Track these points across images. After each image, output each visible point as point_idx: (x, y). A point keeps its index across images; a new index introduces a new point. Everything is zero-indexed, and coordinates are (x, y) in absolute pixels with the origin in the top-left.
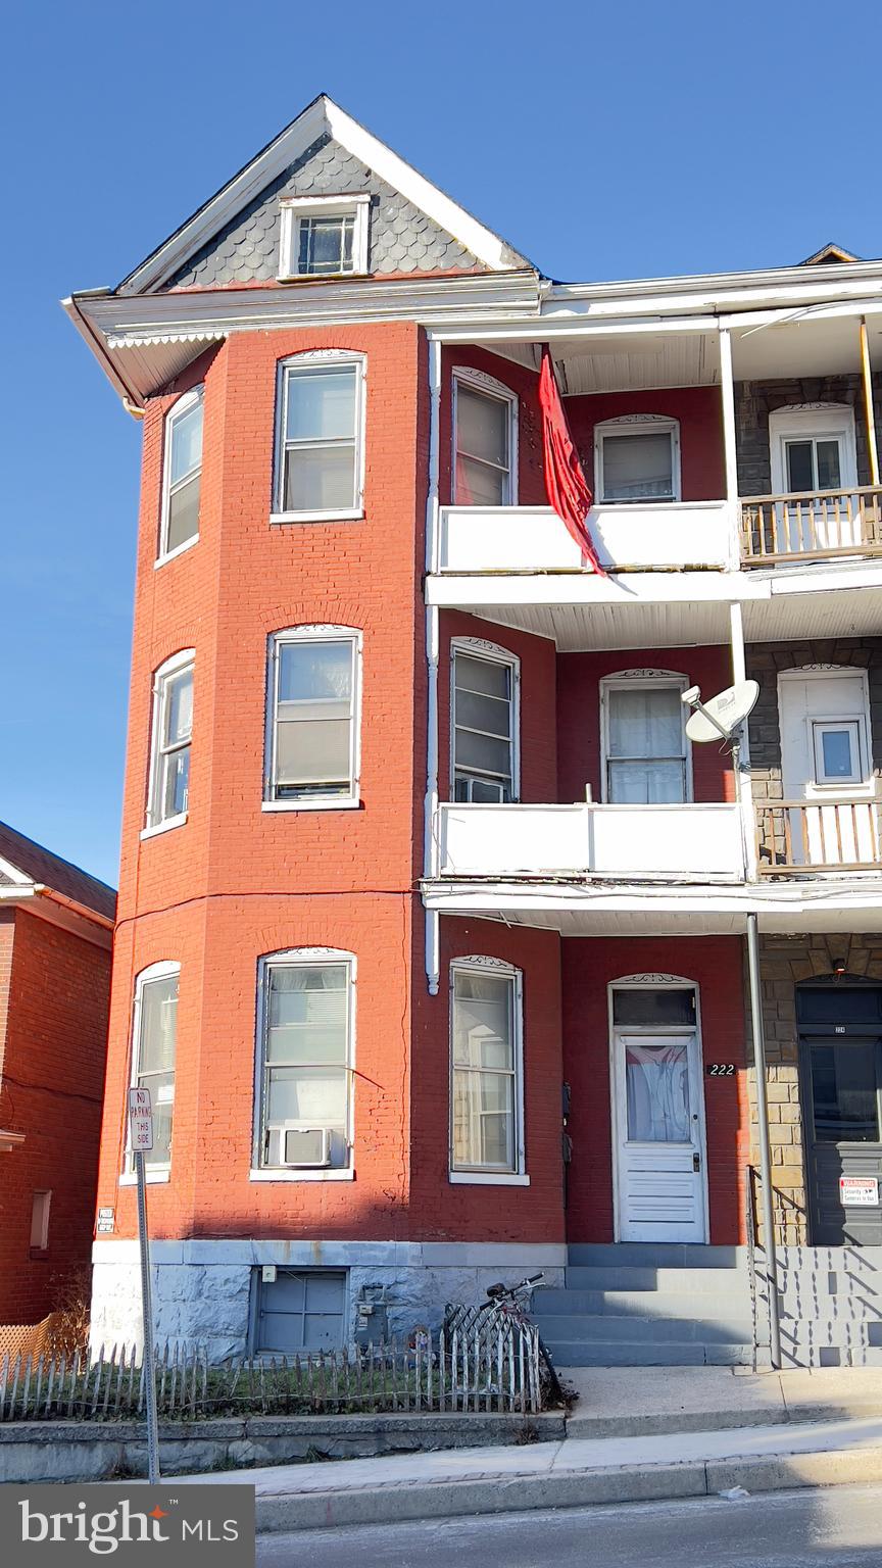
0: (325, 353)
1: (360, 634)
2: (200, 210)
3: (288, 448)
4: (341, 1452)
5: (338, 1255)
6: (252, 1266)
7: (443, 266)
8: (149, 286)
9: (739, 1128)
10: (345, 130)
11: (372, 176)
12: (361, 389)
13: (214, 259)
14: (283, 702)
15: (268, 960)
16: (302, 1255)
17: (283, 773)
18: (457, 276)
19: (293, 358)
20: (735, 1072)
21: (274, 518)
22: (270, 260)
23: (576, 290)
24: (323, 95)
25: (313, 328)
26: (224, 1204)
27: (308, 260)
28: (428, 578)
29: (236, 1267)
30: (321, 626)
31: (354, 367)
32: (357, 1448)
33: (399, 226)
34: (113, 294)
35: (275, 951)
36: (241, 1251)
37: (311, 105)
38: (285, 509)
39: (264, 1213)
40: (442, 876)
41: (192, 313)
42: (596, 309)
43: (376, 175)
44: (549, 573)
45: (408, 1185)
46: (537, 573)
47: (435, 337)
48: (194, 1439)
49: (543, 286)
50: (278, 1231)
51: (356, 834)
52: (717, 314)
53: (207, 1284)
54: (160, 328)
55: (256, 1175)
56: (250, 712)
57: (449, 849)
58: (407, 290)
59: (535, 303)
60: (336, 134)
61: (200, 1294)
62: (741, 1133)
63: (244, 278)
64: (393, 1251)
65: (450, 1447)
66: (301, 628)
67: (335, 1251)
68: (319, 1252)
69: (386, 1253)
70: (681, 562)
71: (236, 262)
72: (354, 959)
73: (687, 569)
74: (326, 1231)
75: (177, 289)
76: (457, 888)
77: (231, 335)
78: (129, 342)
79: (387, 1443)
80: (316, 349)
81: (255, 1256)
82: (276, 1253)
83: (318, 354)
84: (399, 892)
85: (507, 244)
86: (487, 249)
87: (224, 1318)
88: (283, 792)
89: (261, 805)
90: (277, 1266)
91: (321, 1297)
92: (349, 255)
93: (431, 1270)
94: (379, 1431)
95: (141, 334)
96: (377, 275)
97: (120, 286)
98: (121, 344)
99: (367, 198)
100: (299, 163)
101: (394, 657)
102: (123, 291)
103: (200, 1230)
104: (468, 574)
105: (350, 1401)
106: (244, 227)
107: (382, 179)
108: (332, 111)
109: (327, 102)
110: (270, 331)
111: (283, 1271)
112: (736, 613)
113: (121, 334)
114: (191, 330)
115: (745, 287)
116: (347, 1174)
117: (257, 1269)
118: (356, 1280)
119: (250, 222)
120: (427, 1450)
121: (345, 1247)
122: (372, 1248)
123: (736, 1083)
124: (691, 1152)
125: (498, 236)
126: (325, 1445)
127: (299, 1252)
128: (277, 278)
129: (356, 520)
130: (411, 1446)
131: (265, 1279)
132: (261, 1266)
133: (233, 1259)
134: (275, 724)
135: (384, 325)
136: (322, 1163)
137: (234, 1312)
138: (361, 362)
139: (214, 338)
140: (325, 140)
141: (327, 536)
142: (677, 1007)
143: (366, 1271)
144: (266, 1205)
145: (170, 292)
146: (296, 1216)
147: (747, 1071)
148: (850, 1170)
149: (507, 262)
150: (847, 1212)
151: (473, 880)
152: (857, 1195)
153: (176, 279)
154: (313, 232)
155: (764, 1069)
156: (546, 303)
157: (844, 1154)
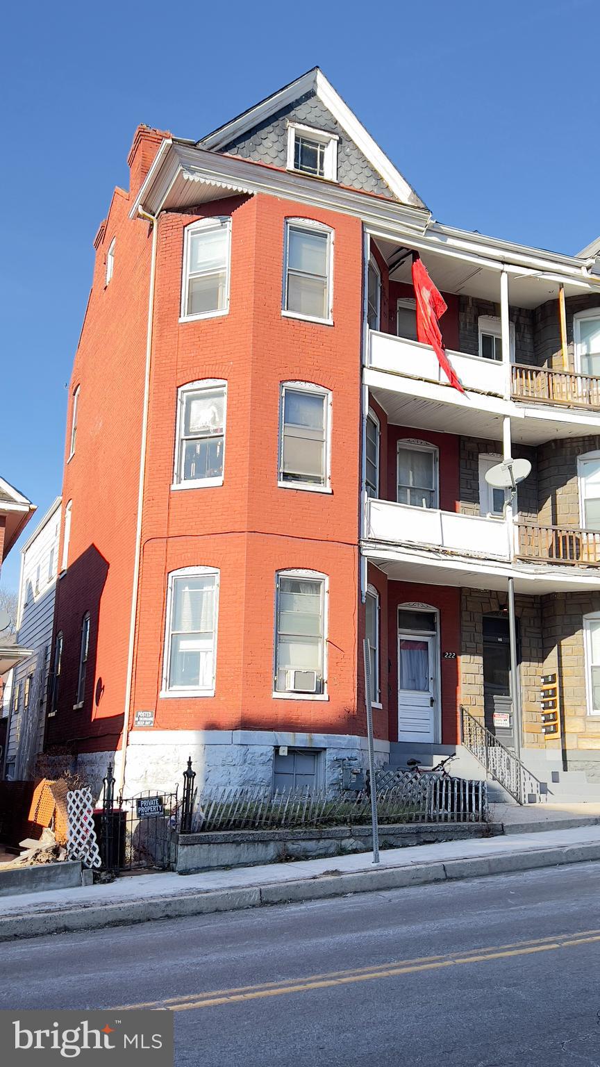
0: (311, 222)
1: (330, 393)
2: (247, 111)
3: (289, 273)
4: (399, 843)
5: (321, 741)
6: (274, 746)
7: (376, 191)
8: (213, 147)
9: (457, 685)
10: (326, 92)
11: (338, 125)
12: (331, 249)
13: (248, 143)
14: (286, 424)
15: (280, 573)
16: (302, 741)
17: (286, 466)
18: (391, 201)
19: (293, 219)
20: (456, 657)
21: (284, 313)
22: (282, 155)
23: (444, 228)
24: (317, 67)
25: (305, 205)
26: (259, 710)
27: (300, 162)
28: (365, 369)
29: (266, 747)
30: (309, 384)
31: (326, 235)
32: (407, 841)
33: (353, 161)
34: (194, 145)
35: (285, 569)
36: (269, 737)
37: (311, 71)
38: (287, 309)
39: (280, 716)
40: (369, 538)
41: (238, 174)
42: (450, 241)
43: (340, 125)
44: (425, 381)
45: (356, 705)
46: (419, 380)
47: (368, 231)
49: (432, 222)
50: (289, 726)
51: (328, 508)
52: (503, 263)
53: (249, 756)
54: (210, 174)
55: (275, 695)
56: (270, 427)
57: (371, 524)
58: (364, 201)
59: (424, 229)
60: (319, 93)
61: (245, 761)
62: (458, 687)
63: (267, 161)
64: (349, 740)
65: (450, 840)
66: (298, 382)
67: (320, 739)
68: (311, 740)
69: (346, 741)
70: (487, 391)
71: (261, 149)
72: (327, 579)
73: (489, 394)
74: (313, 728)
75: (227, 154)
76: (379, 546)
77: (258, 194)
78: (197, 179)
79: (423, 838)
80: (306, 218)
81: (277, 741)
82: (288, 739)
83: (307, 221)
84: (352, 545)
85: (414, 192)
86: (402, 191)
87: (260, 775)
88: (287, 477)
89: (278, 482)
90: (288, 746)
91: (304, 765)
92: (322, 167)
94: (418, 832)
95: (204, 175)
96: (341, 185)
97: (198, 142)
98: (191, 178)
99: (337, 138)
100: (298, 102)
101: (350, 410)
102: (200, 146)
103: (246, 724)
104: (386, 372)
105: (391, 818)
106: (267, 130)
107: (343, 129)
108: (320, 78)
109: (319, 72)
110: (281, 199)
111: (292, 751)
112: (507, 424)
113: (193, 172)
114: (235, 183)
115: (517, 253)
116: (325, 697)
117: (277, 748)
118: (329, 756)
119: (270, 128)
120: (440, 842)
121: (325, 737)
122: (339, 738)
123: (457, 662)
124: (430, 696)
125: (410, 185)
126: (392, 840)
127: (300, 739)
128: (287, 168)
129: (329, 325)
130: (433, 840)
131: (281, 753)
132: (279, 747)
133: (263, 742)
134: (283, 436)
135: (344, 215)
136: (314, 690)
137: (264, 772)
138: (330, 233)
139: (242, 191)
140: (311, 94)
141: (314, 331)
142: (425, 621)
143: (336, 750)
144: (280, 713)
145: (224, 154)
146: (298, 719)
147: (462, 656)
148: (499, 709)
149: (413, 201)
150: (496, 730)
151: (387, 543)
152: (500, 722)
153: (227, 148)
154: (302, 146)
155: (469, 656)
156: (430, 231)
157: (495, 701)
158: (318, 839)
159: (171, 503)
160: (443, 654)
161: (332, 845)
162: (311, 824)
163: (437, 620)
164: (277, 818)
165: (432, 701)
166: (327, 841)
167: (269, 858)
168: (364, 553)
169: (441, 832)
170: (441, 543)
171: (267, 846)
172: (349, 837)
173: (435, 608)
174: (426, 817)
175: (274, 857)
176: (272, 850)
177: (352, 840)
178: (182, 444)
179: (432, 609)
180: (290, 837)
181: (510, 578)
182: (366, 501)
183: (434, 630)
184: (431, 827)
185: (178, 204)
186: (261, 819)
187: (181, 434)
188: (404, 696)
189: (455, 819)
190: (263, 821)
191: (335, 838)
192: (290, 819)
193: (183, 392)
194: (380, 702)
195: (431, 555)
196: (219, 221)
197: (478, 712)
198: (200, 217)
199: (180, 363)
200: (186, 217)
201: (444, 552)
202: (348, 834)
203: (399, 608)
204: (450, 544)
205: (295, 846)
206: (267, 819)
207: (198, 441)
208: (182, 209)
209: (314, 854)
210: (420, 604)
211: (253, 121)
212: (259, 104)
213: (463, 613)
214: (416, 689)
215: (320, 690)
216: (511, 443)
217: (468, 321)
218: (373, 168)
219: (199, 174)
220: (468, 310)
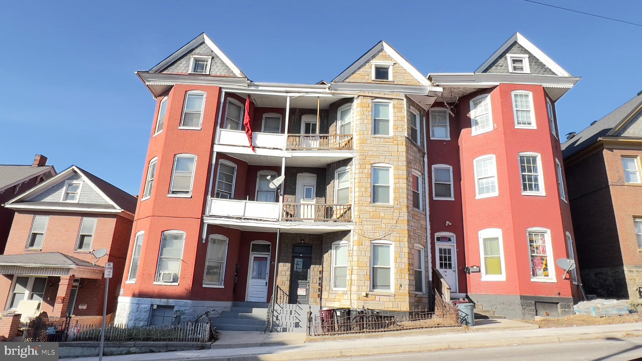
0: (197, 91)
1: (197, 157)
3: (186, 112)
7: (227, 74)
8: (157, 71)
10: (208, 42)
11: (213, 52)
12: (204, 100)
13: (173, 67)
14: (176, 171)
15: (164, 232)
16: (164, 303)
17: (174, 188)
18: (232, 77)
19: (189, 91)
21: (180, 128)
22: (187, 69)
23: (256, 83)
25: (195, 85)
26: (146, 288)
27: (196, 69)
28: (214, 145)
29: (147, 305)
30: (188, 154)
31: (203, 95)
33: (218, 64)
34: (147, 72)
35: (166, 230)
36: (149, 301)
37: (200, 34)
38: (183, 126)
39: (155, 292)
40: (209, 215)
41: (167, 79)
45: (191, 287)
47: (223, 90)
50: (160, 296)
51: (189, 204)
52: (287, 93)
53: (140, 308)
54: (156, 81)
55: (155, 283)
57: (212, 209)
59: (246, 85)
60: (206, 42)
61: (138, 311)
63: (180, 72)
64: (185, 302)
66: (183, 154)
67: (171, 302)
68: (168, 302)
69: (183, 303)
70: (273, 147)
71: (179, 68)
72: (185, 233)
74: (170, 297)
76: (212, 218)
77: (176, 84)
78: (151, 84)
81: (152, 302)
82: (157, 302)
83: (195, 91)
84: (198, 218)
85: (241, 71)
86: (237, 72)
87: (143, 317)
88: (173, 192)
89: (167, 195)
90: (157, 305)
91: (168, 313)
92: (206, 69)
93: (194, 307)
95: (154, 82)
96: (211, 75)
97: (150, 70)
98: (149, 84)
99: (211, 57)
100: (197, 47)
101: (204, 163)
102: (150, 72)
103: (140, 295)
104: (226, 145)
105: (162, 339)
106: (181, 60)
107: (215, 53)
108: (205, 37)
109: (204, 34)
110: (185, 85)
111: (161, 306)
112: (284, 160)
113: (149, 81)
114: (167, 82)
115: (293, 87)
116: (177, 284)
117: (152, 305)
118: (175, 309)
119: (183, 59)
121: (174, 301)
122: (181, 301)
123: (278, 266)
124: (265, 282)
125: (240, 69)
127: (163, 302)
128: (188, 73)
129: (199, 130)
131: (154, 308)
132: (153, 305)
133: (146, 303)
134: (174, 176)
135: (211, 86)
136: (173, 281)
137: (145, 315)
138: (205, 94)
139: (170, 85)
140: (203, 43)
141: (191, 133)
142: (266, 248)
143: (178, 307)
144: (156, 290)
145: (163, 73)
146: (164, 293)
147: (280, 263)
148: (300, 287)
149: (241, 75)
152: (301, 293)
153: (163, 70)
154: (198, 63)
155: (283, 263)
156: (249, 86)
157: (299, 283)
163: (270, 247)
168: (205, 221)
170: (243, 215)
179: (268, 243)
181: (278, 228)
182: (209, 199)
183: (269, 252)
187: (148, 179)
188: (251, 282)
193: (151, 163)
194: (224, 285)
195: (238, 220)
197: (287, 288)
198: (164, 97)
202: (133, 345)
203: (251, 243)
210: (262, 241)
211: (175, 58)
212: (176, 52)
213: (282, 244)
214: (261, 278)
215: (175, 280)
217: (296, 118)
218: (227, 65)
219: (152, 82)
220: (296, 114)
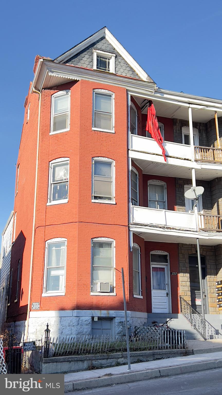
0: (104, 90)
1: (114, 162)
2: (75, 46)
3: (95, 112)
4: (145, 360)
5: (113, 314)
6: (92, 317)
7: (132, 76)
8: (61, 62)
9: (178, 287)
10: (109, 37)
11: (115, 50)
12: (113, 102)
13: (76, 59)
14: (95, 175)
15: (93, 240)
16: (104, 314)
17: (96, 193)
18: (138, 80)
19: (96, 90)
20: (177, 274)
21: (93, 129)
22: (91, 63)
23: (162, 90)
24: (105, 27)
25: (101, 83)
26: (84, 300)
27: (99, 66)
28: (129, 151)
29: (88, 317)
30: (105, 158)
31: (111, 96)
32: (148, 359)
33: (122, 64)
34: (52, 61)
35: (95, 238)
36: (89, 313)
37: (103, 28)
38: (95, 127)
39: (94, 303)
40: (133, 223)
41: (72, 72)
42: (165, 96)
43: (116, 50)
44: (156, 155)
45: (129, 297)
46: (153, 154)
47: (129, 93)
48: (110, 358)
49: (157, 88)
50: (98, 308)
51: (114, 211)
52: (189, 104)
53: (80, 321)
54: (60, 73)
55: (92, 294)
56: (88, 176)
57: (135, 216)
58: (127, 80)
59: (153, 91)
60: (107, 37)
61: (78, 324)
62: (178, 288)
63: (84, 66)
65: (169, 358)
66: (100, 157)
67: (112, 313)
68: (108, 313)
70: (184, 158)
71: (82, 61)
72: (114, 241)
73: (185, 159)
74: (109, 308)
75: (67, 64)
76: (137, 226)
77: (81, 80)
78: (54, 75)
79: (156, 357)
80: (102, 89)
81: (93, 314)
82: (98, 313)
83: (103, 90)
84: (125, 226)
85: (149, 76)
86: (143, 76)
87: (85, 330)
88: (96, 198)
89: (91, 200)
90: (98, 317)
91: (106, 325)
92: (109, 68)
94: (153, 354)
95: (58, 73)
96: (117, 74)
97: (55, 60)
98: (52, 75)
99: (115, 55)
100: (98, 42)
101: (123, 168)
102: (55, 61)
103: (78, 307)
104: (138, 152)
105: (142, 348)
106: (84, 53)
107: (117, 52)
108: (107, 32)
109: (106, 29)
110: (91, 81)
111: (100, 318)
112: (193, 171)
113: (53, 72)
114: (70, 76)
115: (195, 99)
116: (114, 294)
117: (93, 318)
118: (117, 320)
119: (86, 53)
120: (164, 358)
121: (115, 312)
122: (121, 312)
123: (177, 276)
124: (166, 292)
125: (147, 73)
126: (141, 358)
127: (104, 313)
128: (93, 69)
129: (113, 133)
130: (160, 358)
131: (95, 320)
132: (94, 317)
133: (86, 315)
134: (94, 181)
135: (119, 87)
136: (109, 291)
137: (87, 329)
138: (113, 95)
139: (74, 79)
140: (103, 38)
141: (106, 136)
142: (163, 259)
143: (120, 318)
144: (95, 301)
145: (66, 64)
146: (102, 304)
147: (180, 274)
148: (197, 297)
149: (148, 80)
150: (197, 306)
151: (141, 225)
152: (199, 303)
153: (67, 62)
154: (100, 59)
155: (183, 274)
156: (156, 92)
157: (196, 293)
158: (107, 359)
159: (47, 211)
160: (171, 273)
161: (114, 361)
162: (104, 352)
163: (168, 258)
164: (89, 350)
165: (167, 294)
166: (111, 359)
167: (84, 368)
168: (131, 229)
169: (164, 354)
170: (165, 224)
171: (83, 363)
172: (121, 358)
173: (167, 253)
174: (158, 347)
175: (87, 368)
176: (86, 364)
177: (123, 359)
178: (51, 185)
179: (166, 253)
180: (94, 358)
181: (197, 238)
182: (131, 207)
183: (167, 262)
184: (159, 352)
185: (49, 86)
186: (81, 350)
187: (51, 181)
188: (154, 293)
189: (171, 348)
190: (82, 351)
191: (115, 358)
192: (94, 350)
193: (52, 164)
194: (142, 296)
195: (161, 229)
196: (65, 92)
197: (188, 299)
198: (58, 91)
199: (50, 152)
200: (52, 91)
201: (167, 228)
202: (121, 356)
203: (151, 253)
204: (170, 224)
205: (96, 362)
206: (84, 350)
207: (58, 184)
208: (50, 88)
209: (105, 366)
210: (160, 251)
211: (78, 50)
212: (80, 43)
213: (180, 254)
214: (160, 289)
215: (112, 291)
216: (196, 180)
217: (177, 129)
218: (131, 67)
219: (55, 73)
220: (177, 124)
